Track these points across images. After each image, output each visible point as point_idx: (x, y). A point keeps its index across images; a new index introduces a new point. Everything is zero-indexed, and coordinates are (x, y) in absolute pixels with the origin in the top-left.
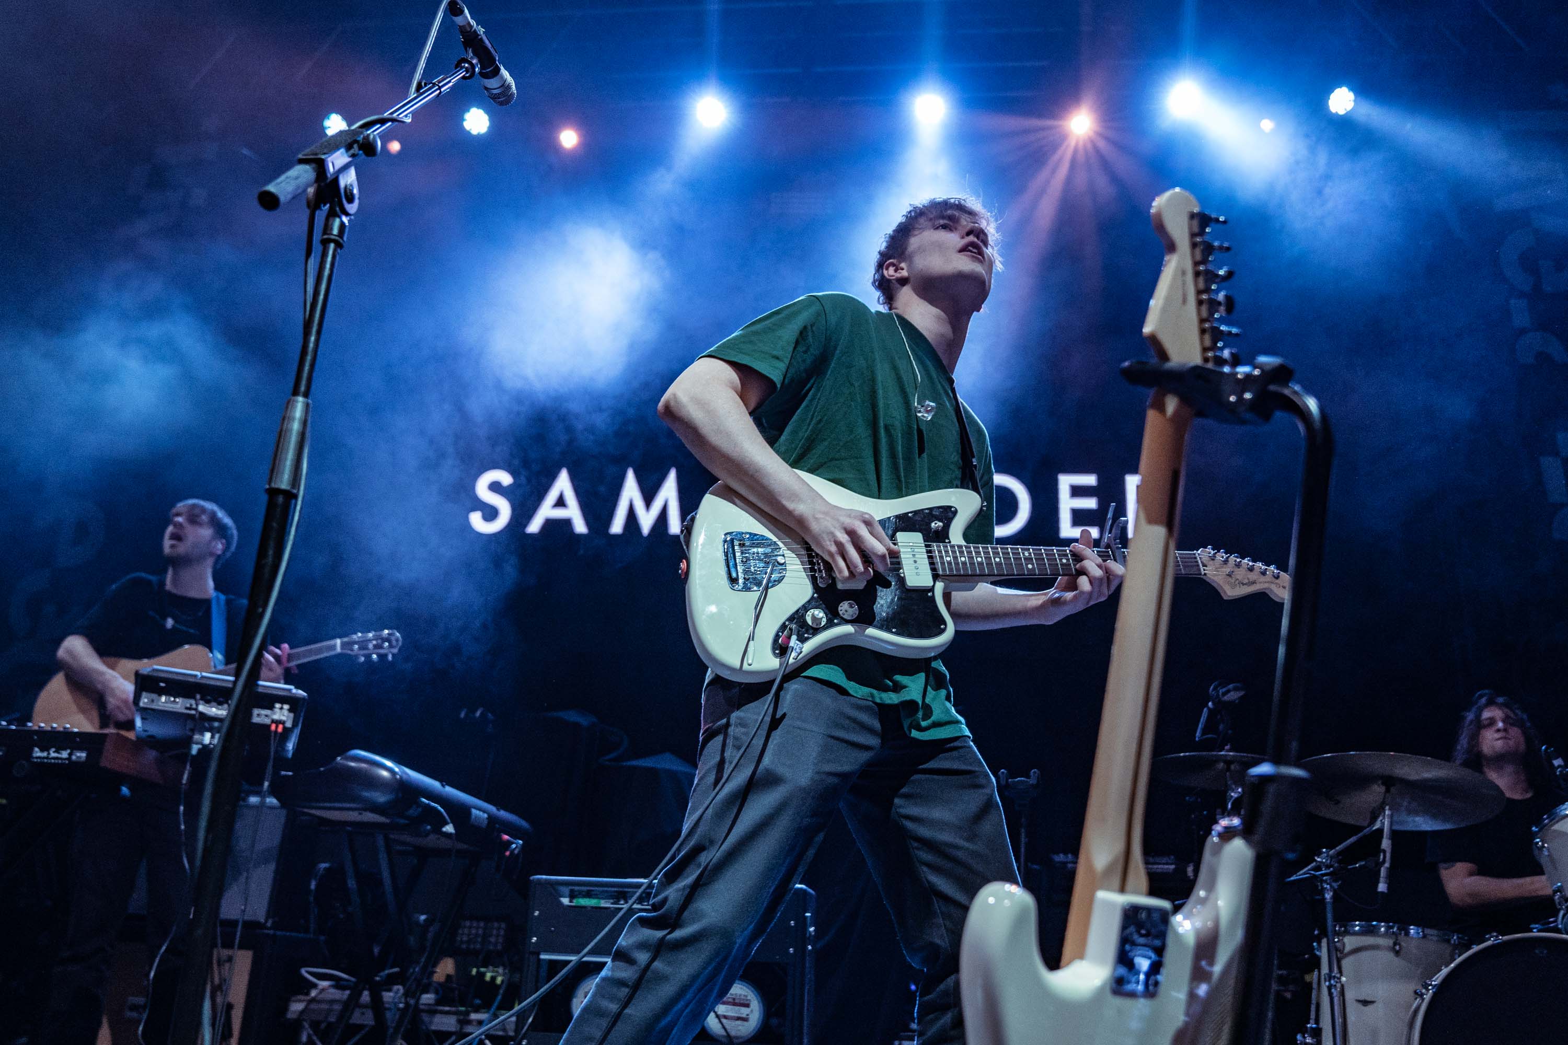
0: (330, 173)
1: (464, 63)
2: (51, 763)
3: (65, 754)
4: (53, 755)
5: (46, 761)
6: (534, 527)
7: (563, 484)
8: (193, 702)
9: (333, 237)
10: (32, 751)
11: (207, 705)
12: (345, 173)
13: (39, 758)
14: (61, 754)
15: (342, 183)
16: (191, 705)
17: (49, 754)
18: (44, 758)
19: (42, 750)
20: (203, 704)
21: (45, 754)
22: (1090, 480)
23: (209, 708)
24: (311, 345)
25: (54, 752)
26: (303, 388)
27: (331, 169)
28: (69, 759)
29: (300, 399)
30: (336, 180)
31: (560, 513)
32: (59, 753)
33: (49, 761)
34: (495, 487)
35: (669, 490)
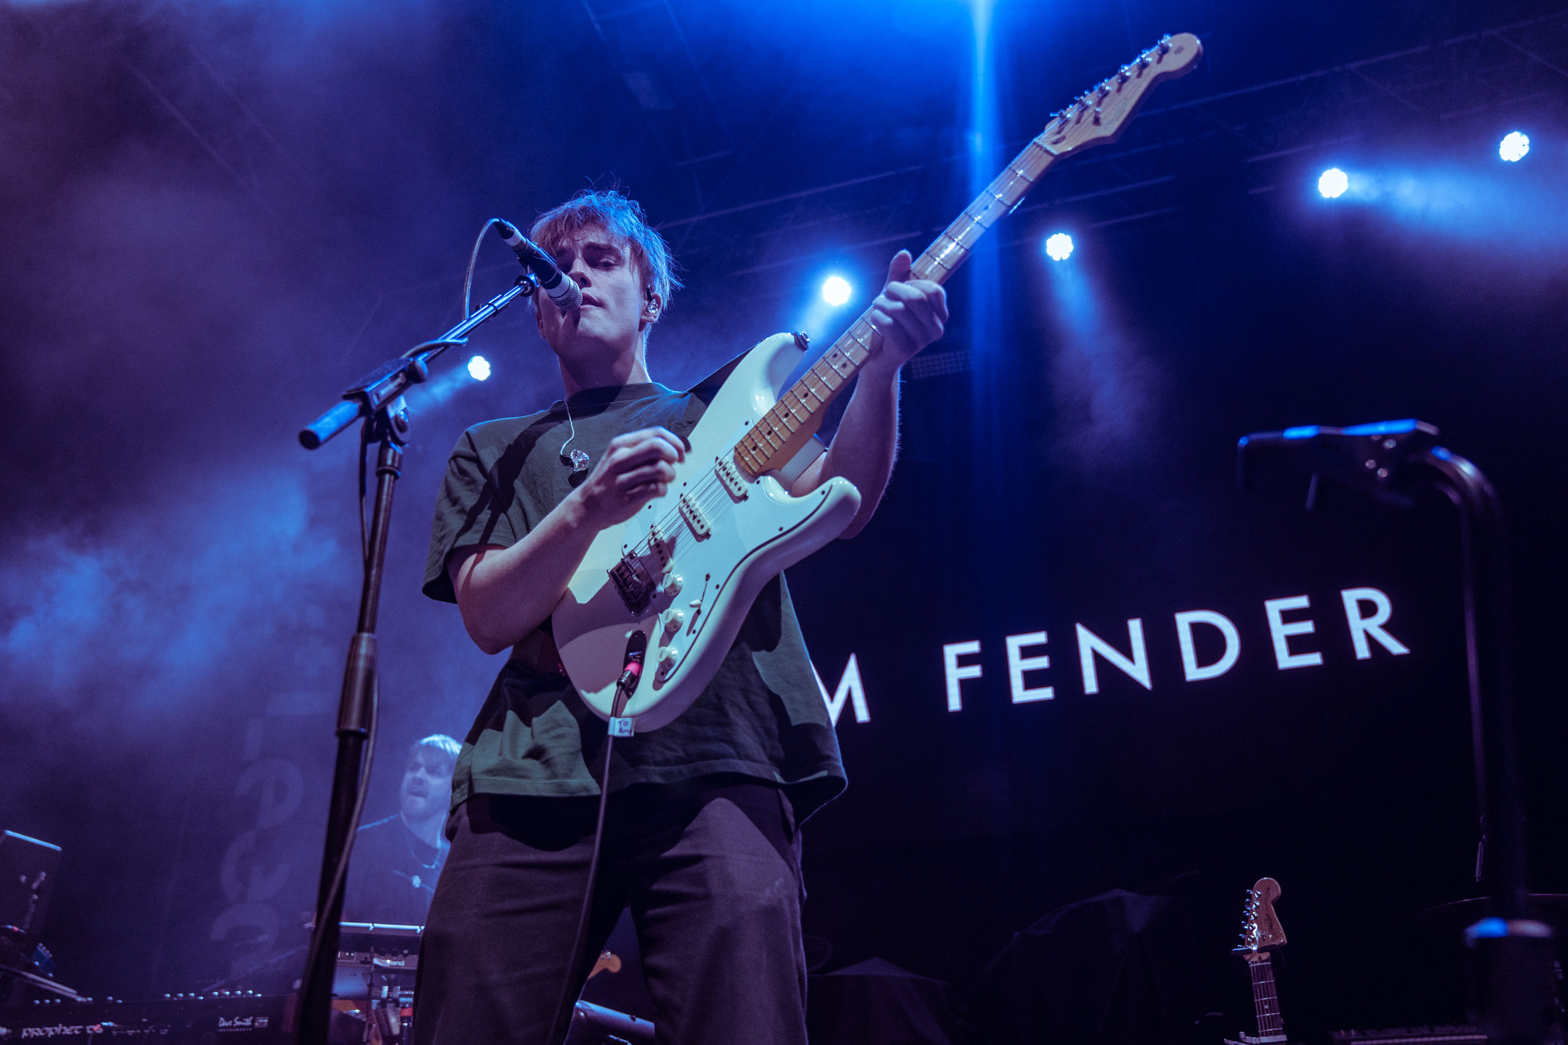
0: (374, 404)
1: (524, 280)
2: (236, 1032)
3: (248, 1022)
4: (238, 1023)
5: (231, 1030)
8: (368, 955)
9: (387, 468)
10: (217, 1021)
11: (382, 957)
12: (393, 403)
13: (225, 1027)
14: (245, 1022)
15: (392, 414)
16: (366, 958)
17: (233, 1023)
18: (229, 1027)
19: (227, 1020)
20: (377, 957)
21: (230, 1023)
23: (384, 961)
24: (373, 579)
25: (238, 1020)
26: (367, 624)
27: (377, 402)
28: (252, 1026)
29: (365, 635)
30: (383, 412)
32: (242, 1021)
33: (234, 1030)
35: (851, 678)
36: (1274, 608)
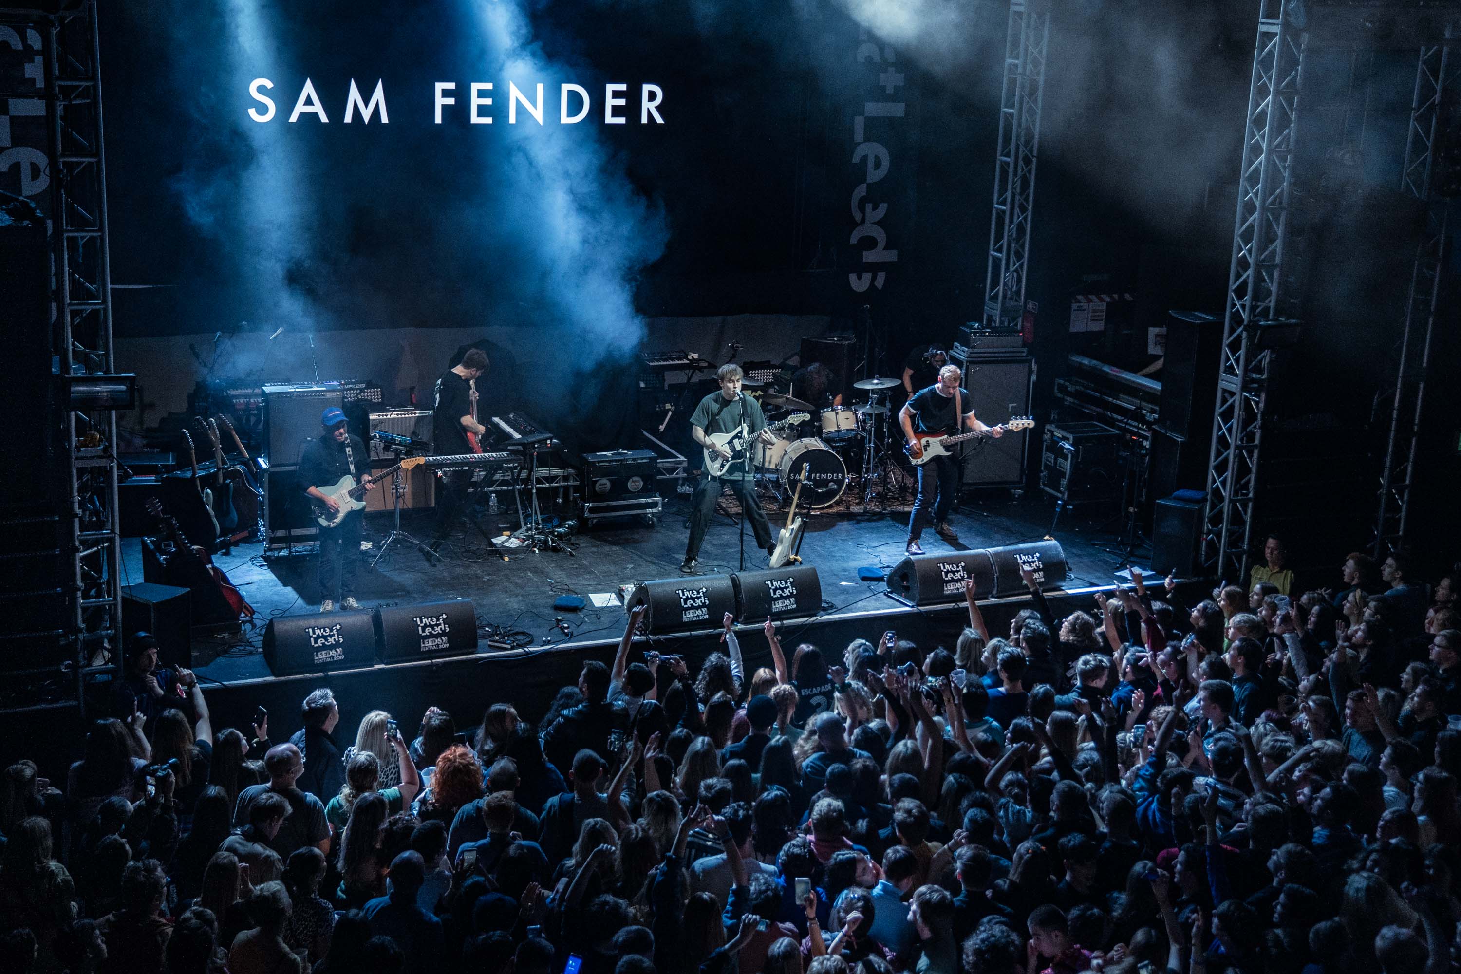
6: (294, 118)
7: (309, 88)
22: (623, 87)
31: (309, 109)
34: (261, 89)
35: (379, 94)
36: (610, 88)
